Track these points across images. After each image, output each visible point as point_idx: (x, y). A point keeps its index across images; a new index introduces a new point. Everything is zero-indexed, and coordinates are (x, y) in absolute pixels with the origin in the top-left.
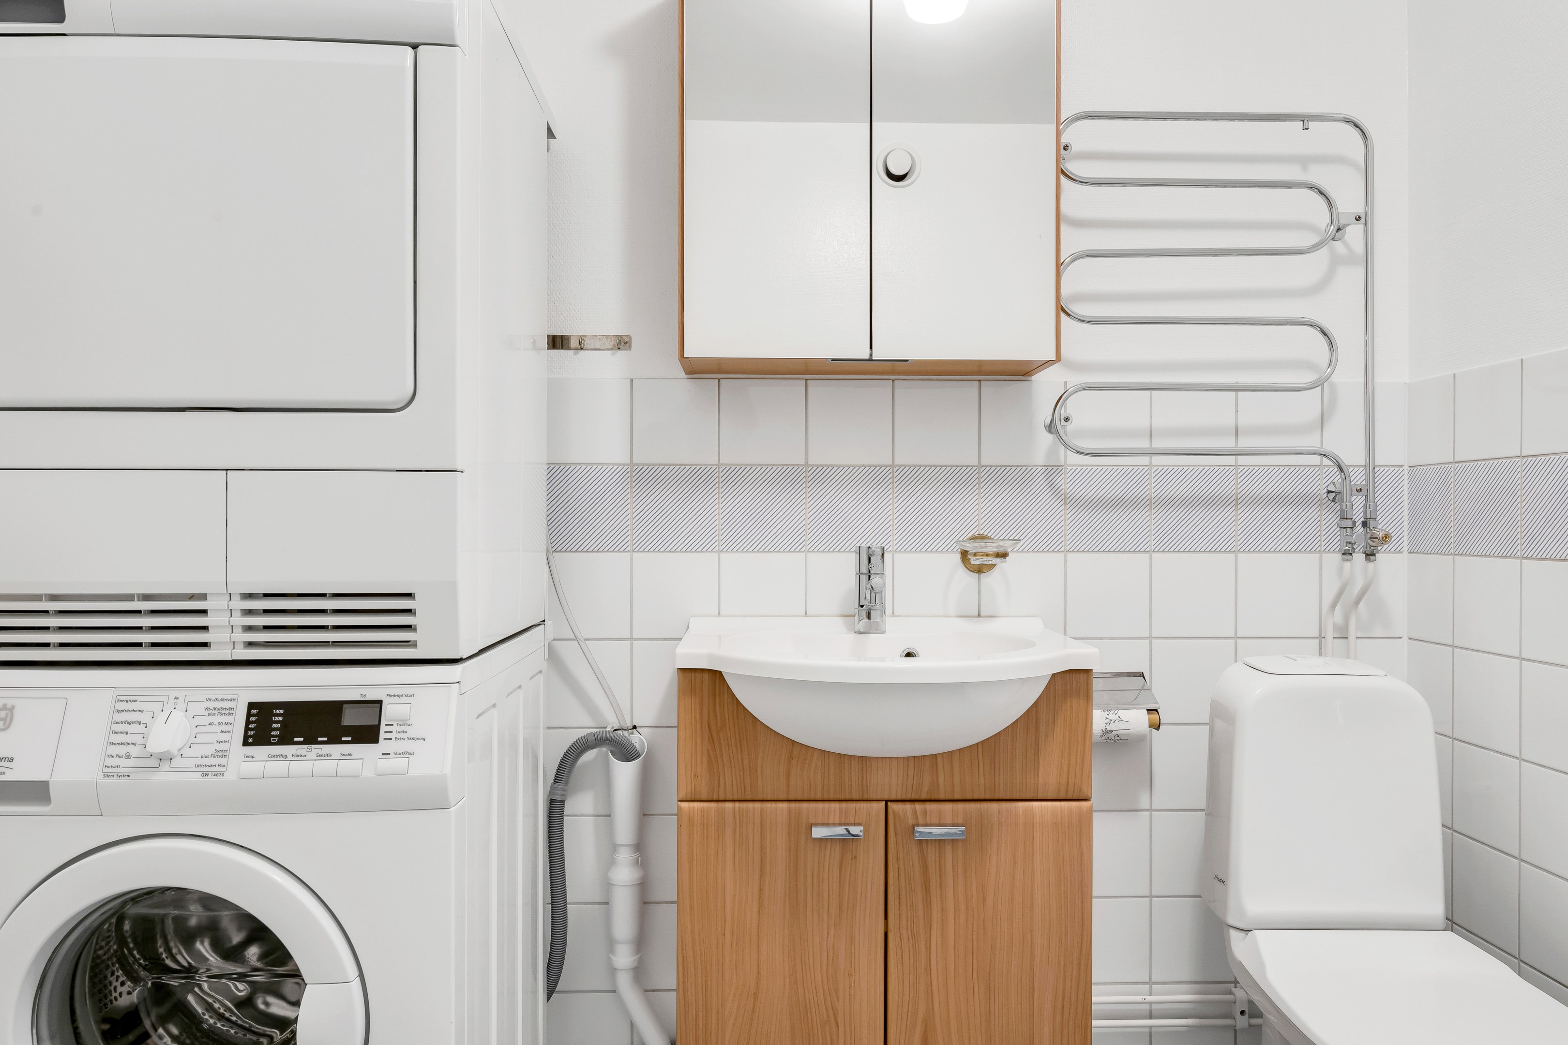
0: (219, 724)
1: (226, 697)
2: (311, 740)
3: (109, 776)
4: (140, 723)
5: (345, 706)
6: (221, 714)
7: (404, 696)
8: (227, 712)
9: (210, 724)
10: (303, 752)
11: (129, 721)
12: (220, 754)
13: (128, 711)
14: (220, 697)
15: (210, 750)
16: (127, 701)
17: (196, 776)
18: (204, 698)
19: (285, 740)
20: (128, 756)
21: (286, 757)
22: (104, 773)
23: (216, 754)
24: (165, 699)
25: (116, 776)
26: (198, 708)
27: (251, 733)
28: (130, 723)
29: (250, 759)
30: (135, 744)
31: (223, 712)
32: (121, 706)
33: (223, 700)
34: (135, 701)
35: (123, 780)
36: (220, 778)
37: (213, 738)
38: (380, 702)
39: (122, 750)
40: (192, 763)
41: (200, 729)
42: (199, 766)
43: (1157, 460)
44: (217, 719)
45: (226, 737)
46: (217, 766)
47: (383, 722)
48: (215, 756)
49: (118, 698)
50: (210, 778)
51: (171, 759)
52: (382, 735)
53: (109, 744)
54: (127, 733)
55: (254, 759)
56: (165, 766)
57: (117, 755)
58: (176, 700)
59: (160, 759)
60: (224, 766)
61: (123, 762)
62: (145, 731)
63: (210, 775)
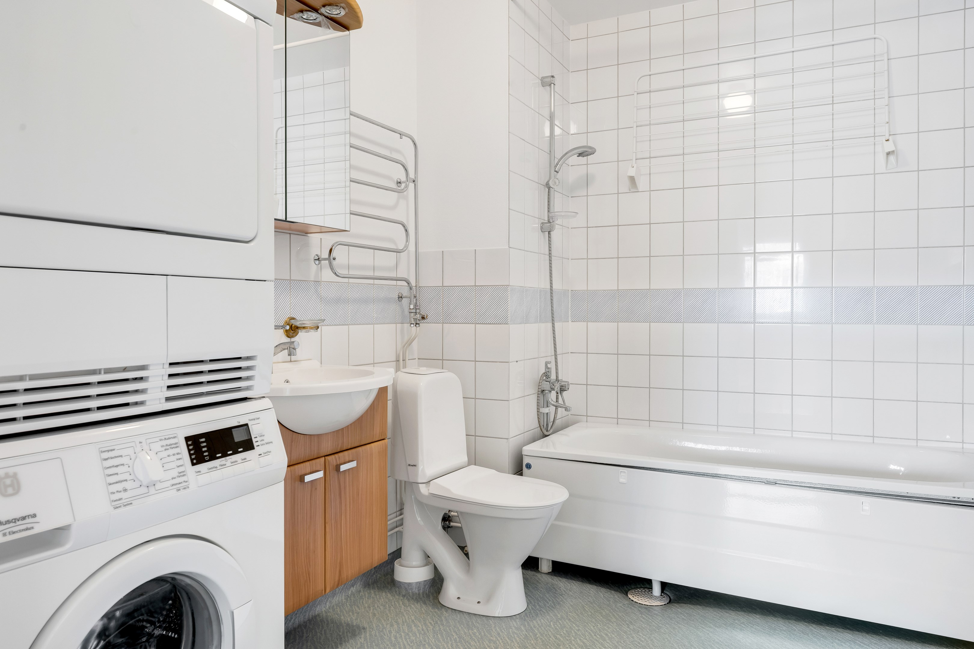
0: (174, 455)
1: (170, 436)
2: (225, 455)
3: (117, 508)
4: (123, 465)
5: (233, 430)
6: (172, 448)
7: (256, 419)
8: (175, 446)
9: (168, 456)
10: (223, 463)
11: (115, 465)
12: (182, 474)
13: (112, 458)
14: (167, 437)
15: (175, 473)
16: (108, 451)
17: (173, 492)
18: (157, 439)
19: (213, 458)
20: (125, 490)
21: (216, 467)
22: (114, 506)
23: (180, 475)
24: (133, 444)
25: (122, 506)
26: (157, 447)
27: (193, 457)
28: (117, 466)
29: (199, 474)
30: (126, 480)
31: (173, 446)
32: (105, 455)
33: (169, 438)
34: (114, 450)
35: (128, 508)
36: (187, 491)
37: (173, 465)
38: (247, 425)
39: (119, 487)
40: (168, 484)
41: (164, 461)
42: (173, 485)
43: (351, 280)
44: (171, 452)
45: (180, 463)
46: (183, 482)
47: (253, 437)
48: (179, 477)
49: (101, 449)
50: (182, 492)
51: (154, 485)
52: (255, 444)
53: (108, 485)
54: (117, 474)
55: (201, 473)
56: (152, 490)
57: (117, 491)
58: (141, 444)
59: (148, 487)
60: (186, 482)
61: (123, 495)
62: (130, 469)
63: (181, 489)
